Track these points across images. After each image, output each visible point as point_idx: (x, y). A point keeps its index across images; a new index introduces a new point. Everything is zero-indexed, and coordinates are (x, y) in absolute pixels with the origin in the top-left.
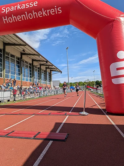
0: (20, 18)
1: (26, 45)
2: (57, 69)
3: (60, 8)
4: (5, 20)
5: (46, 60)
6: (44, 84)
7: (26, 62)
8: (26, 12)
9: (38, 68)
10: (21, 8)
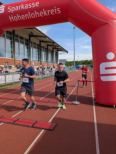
0: (24, 17)
1: (33, 28)
2: (64, 49)
3: (59, 8)
4: (11, 18)
5: (53, 41)
6: (51, 63)
7: (34, 43)
8: (29, 12)
9: (46, 49)
10: (24, 8)
